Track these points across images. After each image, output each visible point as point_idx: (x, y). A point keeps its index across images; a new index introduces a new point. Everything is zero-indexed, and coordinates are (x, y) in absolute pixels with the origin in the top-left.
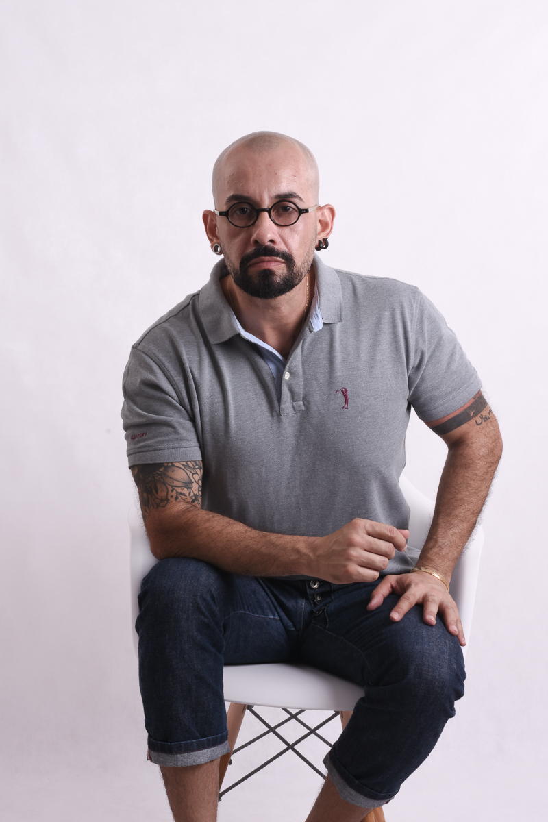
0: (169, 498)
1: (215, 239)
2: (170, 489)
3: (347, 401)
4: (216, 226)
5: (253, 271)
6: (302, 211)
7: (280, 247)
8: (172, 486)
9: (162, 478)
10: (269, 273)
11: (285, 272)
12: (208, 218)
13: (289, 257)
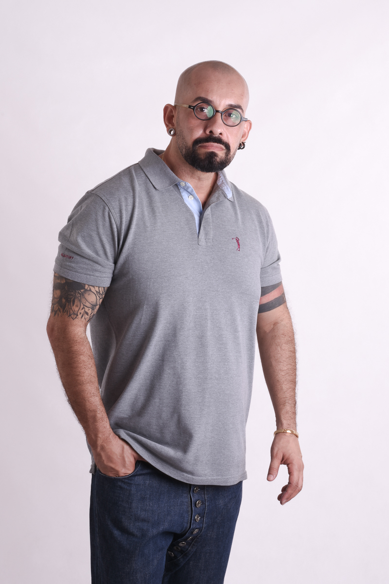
0: (79, 314)
2: (82, 306)
3: (239, 245)
4: (173, 116)
5: (202, 150)
6: (243, 119)
7: (224, 138)
8: (84, 305)
9: (80, 296)
10: (213, 155)
11: (224, 155)
12: (169, 110)
13: (227, 147)
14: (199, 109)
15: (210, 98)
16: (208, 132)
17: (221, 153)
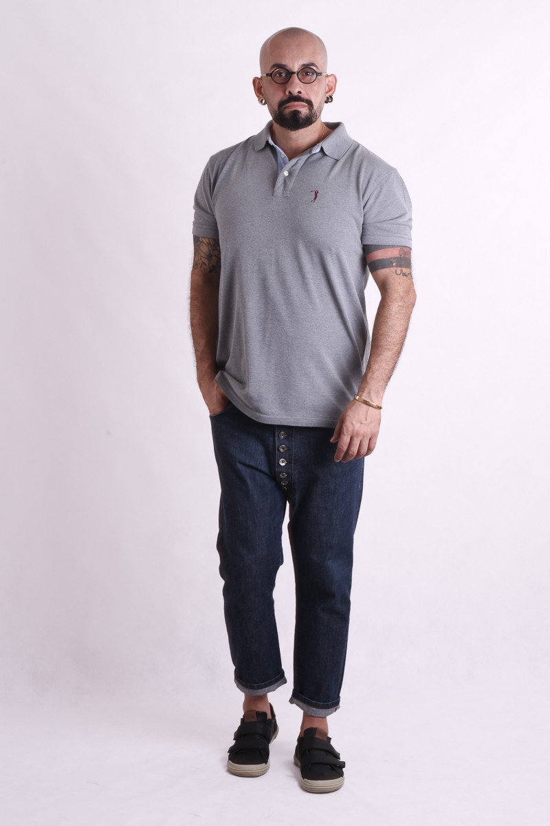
1: (261, 96)
3: (315, 199)
4: (261, 87)
5: (287, 111)
6: (318, 74)
7: (304, 95)
9: (198, 248)
10: (296, 113)
11: (308, 111)
12: (257, 82)
13: (310, 103)
14: (278, 75)
15: (283, 63)
16: (287, 93)
17: (304, 111)
